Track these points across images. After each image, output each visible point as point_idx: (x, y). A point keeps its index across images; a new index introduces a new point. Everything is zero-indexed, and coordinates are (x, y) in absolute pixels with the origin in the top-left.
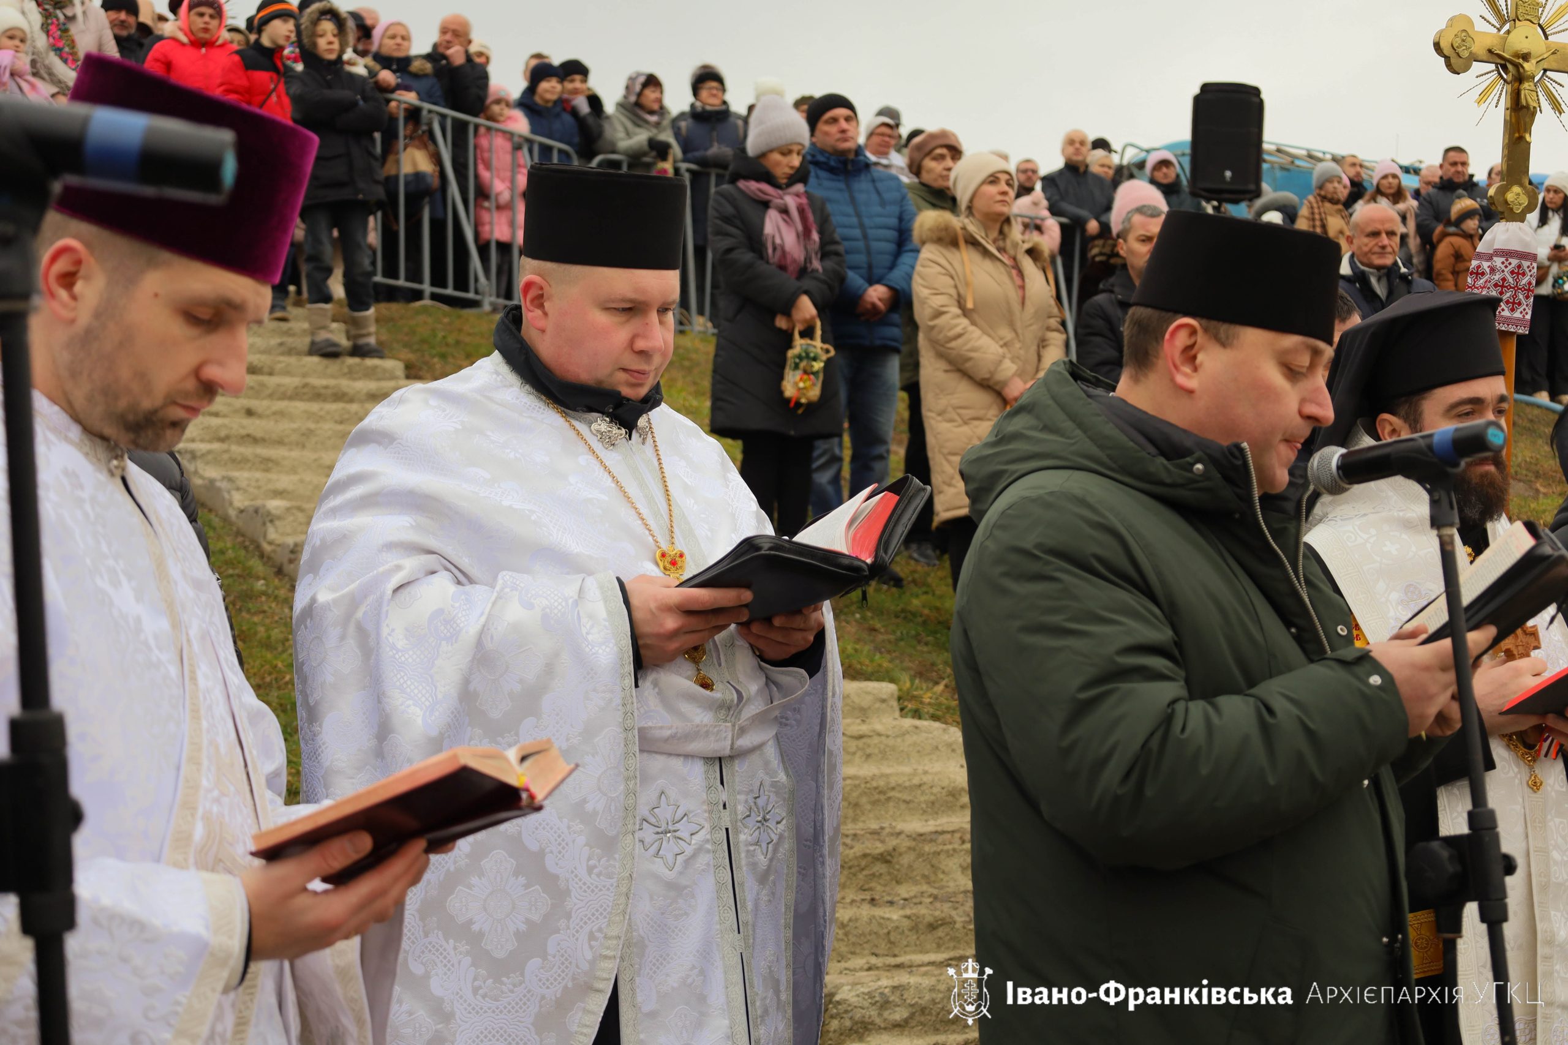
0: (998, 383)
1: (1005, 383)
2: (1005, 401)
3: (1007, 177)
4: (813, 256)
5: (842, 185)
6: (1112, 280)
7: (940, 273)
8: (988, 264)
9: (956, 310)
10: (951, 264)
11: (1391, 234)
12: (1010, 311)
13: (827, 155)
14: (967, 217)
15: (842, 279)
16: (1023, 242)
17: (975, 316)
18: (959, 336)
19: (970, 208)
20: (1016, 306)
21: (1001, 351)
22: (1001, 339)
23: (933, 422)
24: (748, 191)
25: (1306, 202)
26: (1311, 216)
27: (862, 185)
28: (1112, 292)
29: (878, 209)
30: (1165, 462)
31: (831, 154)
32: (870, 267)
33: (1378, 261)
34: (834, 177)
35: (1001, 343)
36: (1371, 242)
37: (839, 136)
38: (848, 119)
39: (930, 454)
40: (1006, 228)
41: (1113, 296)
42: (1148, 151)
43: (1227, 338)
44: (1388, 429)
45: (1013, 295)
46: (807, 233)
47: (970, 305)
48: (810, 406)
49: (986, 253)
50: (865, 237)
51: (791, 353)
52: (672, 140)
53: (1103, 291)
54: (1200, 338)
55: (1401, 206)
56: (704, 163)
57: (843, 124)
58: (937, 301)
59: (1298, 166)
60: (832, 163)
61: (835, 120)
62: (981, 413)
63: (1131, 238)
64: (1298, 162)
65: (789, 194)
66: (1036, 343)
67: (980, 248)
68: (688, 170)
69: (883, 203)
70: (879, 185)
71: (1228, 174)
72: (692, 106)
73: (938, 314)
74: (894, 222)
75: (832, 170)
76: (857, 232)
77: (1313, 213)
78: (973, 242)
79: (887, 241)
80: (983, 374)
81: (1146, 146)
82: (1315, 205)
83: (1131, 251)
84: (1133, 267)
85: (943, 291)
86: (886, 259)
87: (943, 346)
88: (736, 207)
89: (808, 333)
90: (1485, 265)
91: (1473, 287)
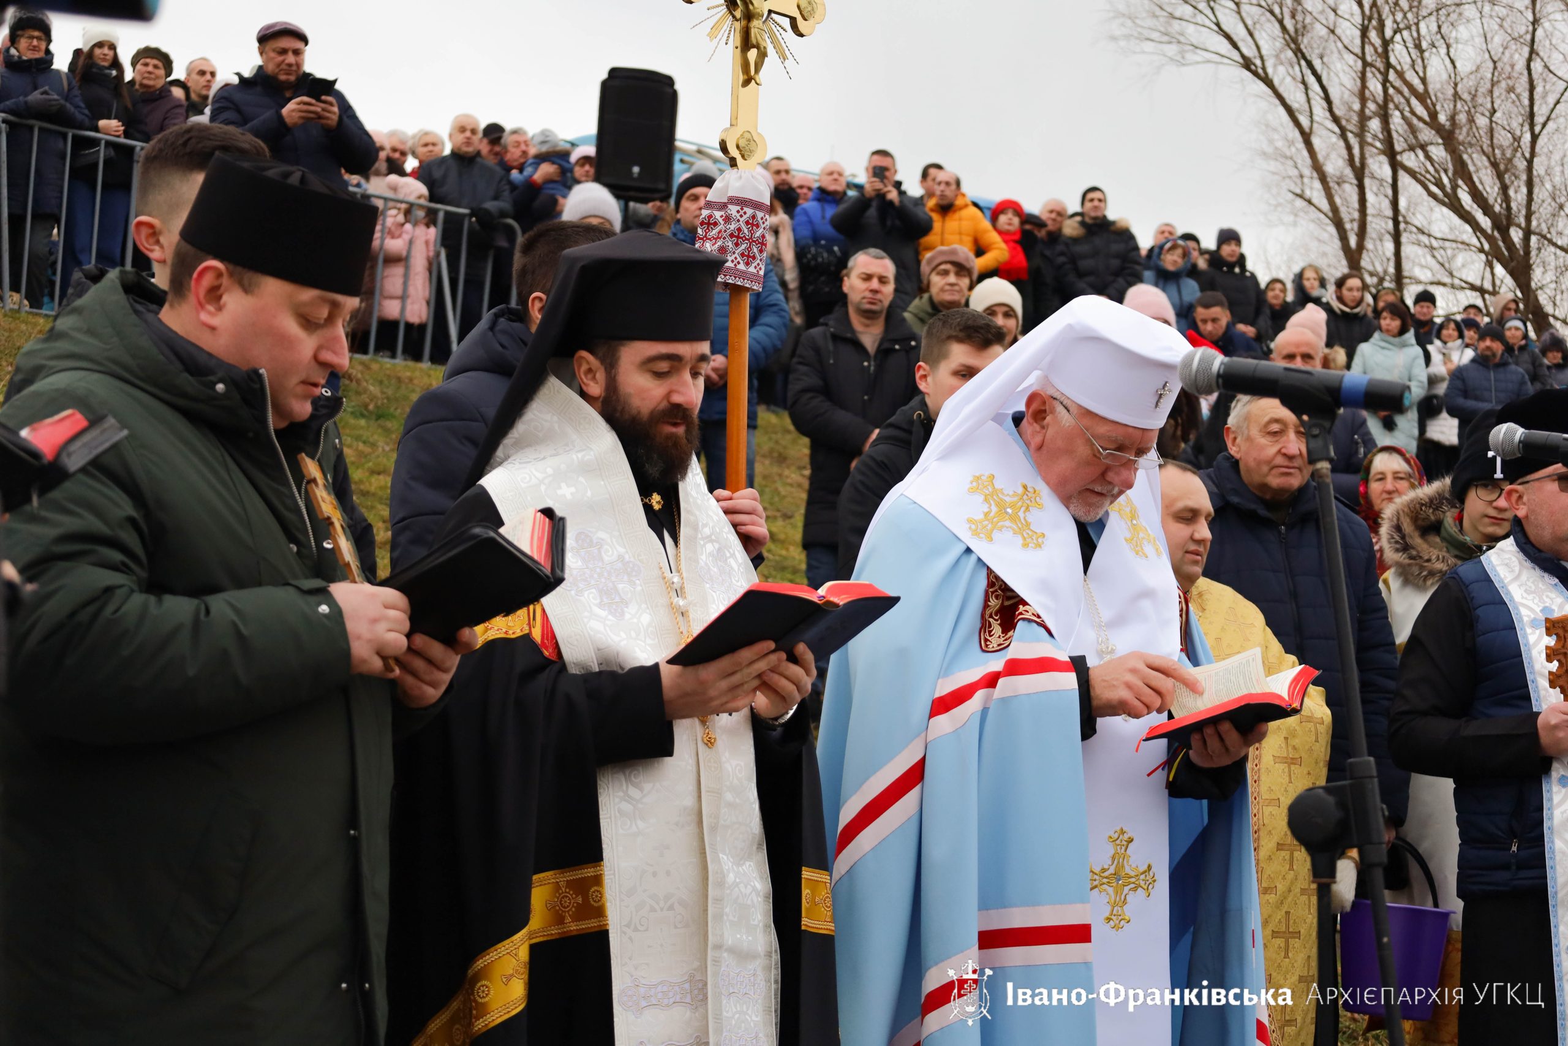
30: (190, 378)
43: (250, 285)
44: (584, 367)
90: (718, 215)
91: (705, 238)
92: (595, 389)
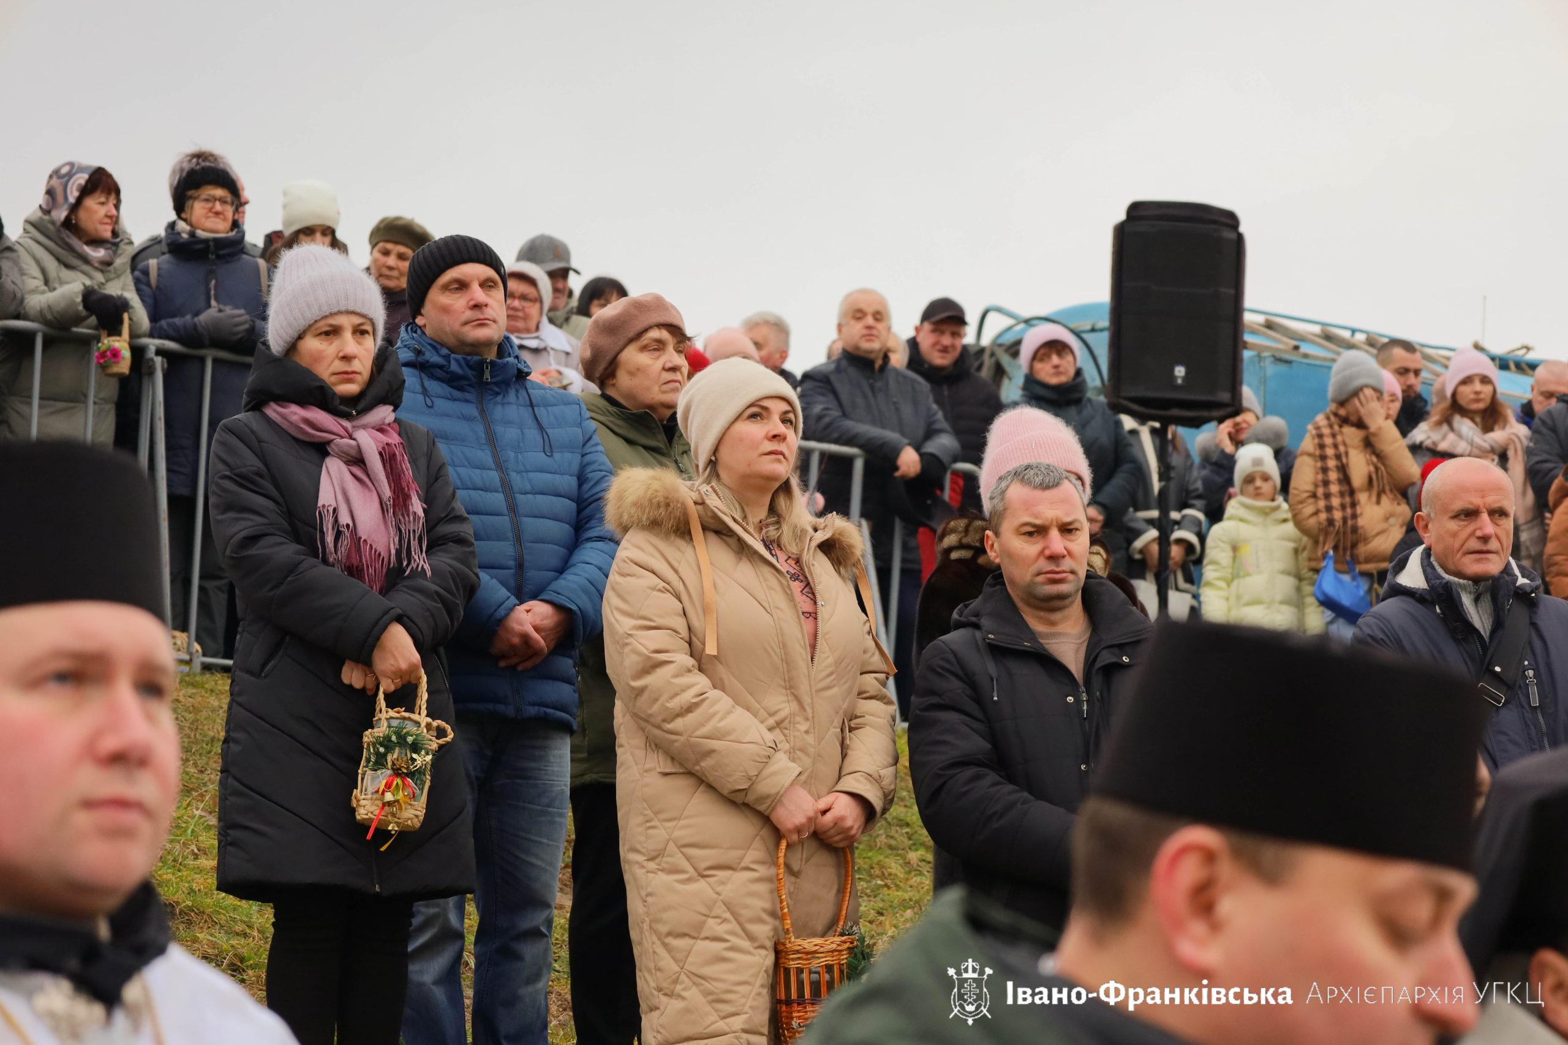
0: (762, 799)
1: (776, 800)
2: (777, 834)
3: (785, 407)
4: (414, 544)
5: (472, 410)
6: (975, 604)
7: (653, 589)
8: (745, 571)
9: (684, 659)
10: (676, 571)
11: (1498, 516)
12: (788, 660)
13: (445, 351)
14: (708, 481)
15: (471, 589)
16: (816, 530)
17: (721, 671)
19: (713, 464)
20: (800, 653)
21: (769, 737)
22: (771, 714)
23: (640, 872)
24: (285, 425)
25: (1310, 427)
26: (1318, 452)
27: (509, 412)
28: (976, 626)
29: (540, 458)
31: (452, 350)
32: (520, 566)
34: (456, 393)
35: (771, 721)
36: (1463, 530)
37: (469, 314)
39: (634, 935)
40: (782, 502)
41: (978, 634)
42: (1028, 322)
43: (1279, 870)
45: (795, 632)
46: (401, 499)
47: (711, 649)
48: (405, 835)
49: (742, 549)
50: (513, 508)
51: (368, 736)
52: (132, 296)
53: (959, 625)
54: (1226, 869)
56: (192, 338)
57: (477, 293)
58: (650, 641)
59: (1306, 356)
60: (454, 367)
61: (462, 285)
62: (731, 856)
63: (1007, 527)
64: (1305, 348)
65: (364, 427)
66: (837, 722)
67: (732, 541)
68: (159, 352)
69: (549, 448)
70: (541, 412)
71: (1180, 371)
72: (172, 226)
73: (651, 666)
74: (568, 482)
75: (453, 381)
76: (497, 500)
77: (1322, 446)
78: (718, 529)
79: (555, 518)
80: (735, 781)
81: (1027, 314)
82: (1326, 431)
83: (1009, 554)
84: (1012, 582)
85: (659, 621)
86: (552, 553)
87: (659, 727)
88: (262, 457)
89: (403, 697)
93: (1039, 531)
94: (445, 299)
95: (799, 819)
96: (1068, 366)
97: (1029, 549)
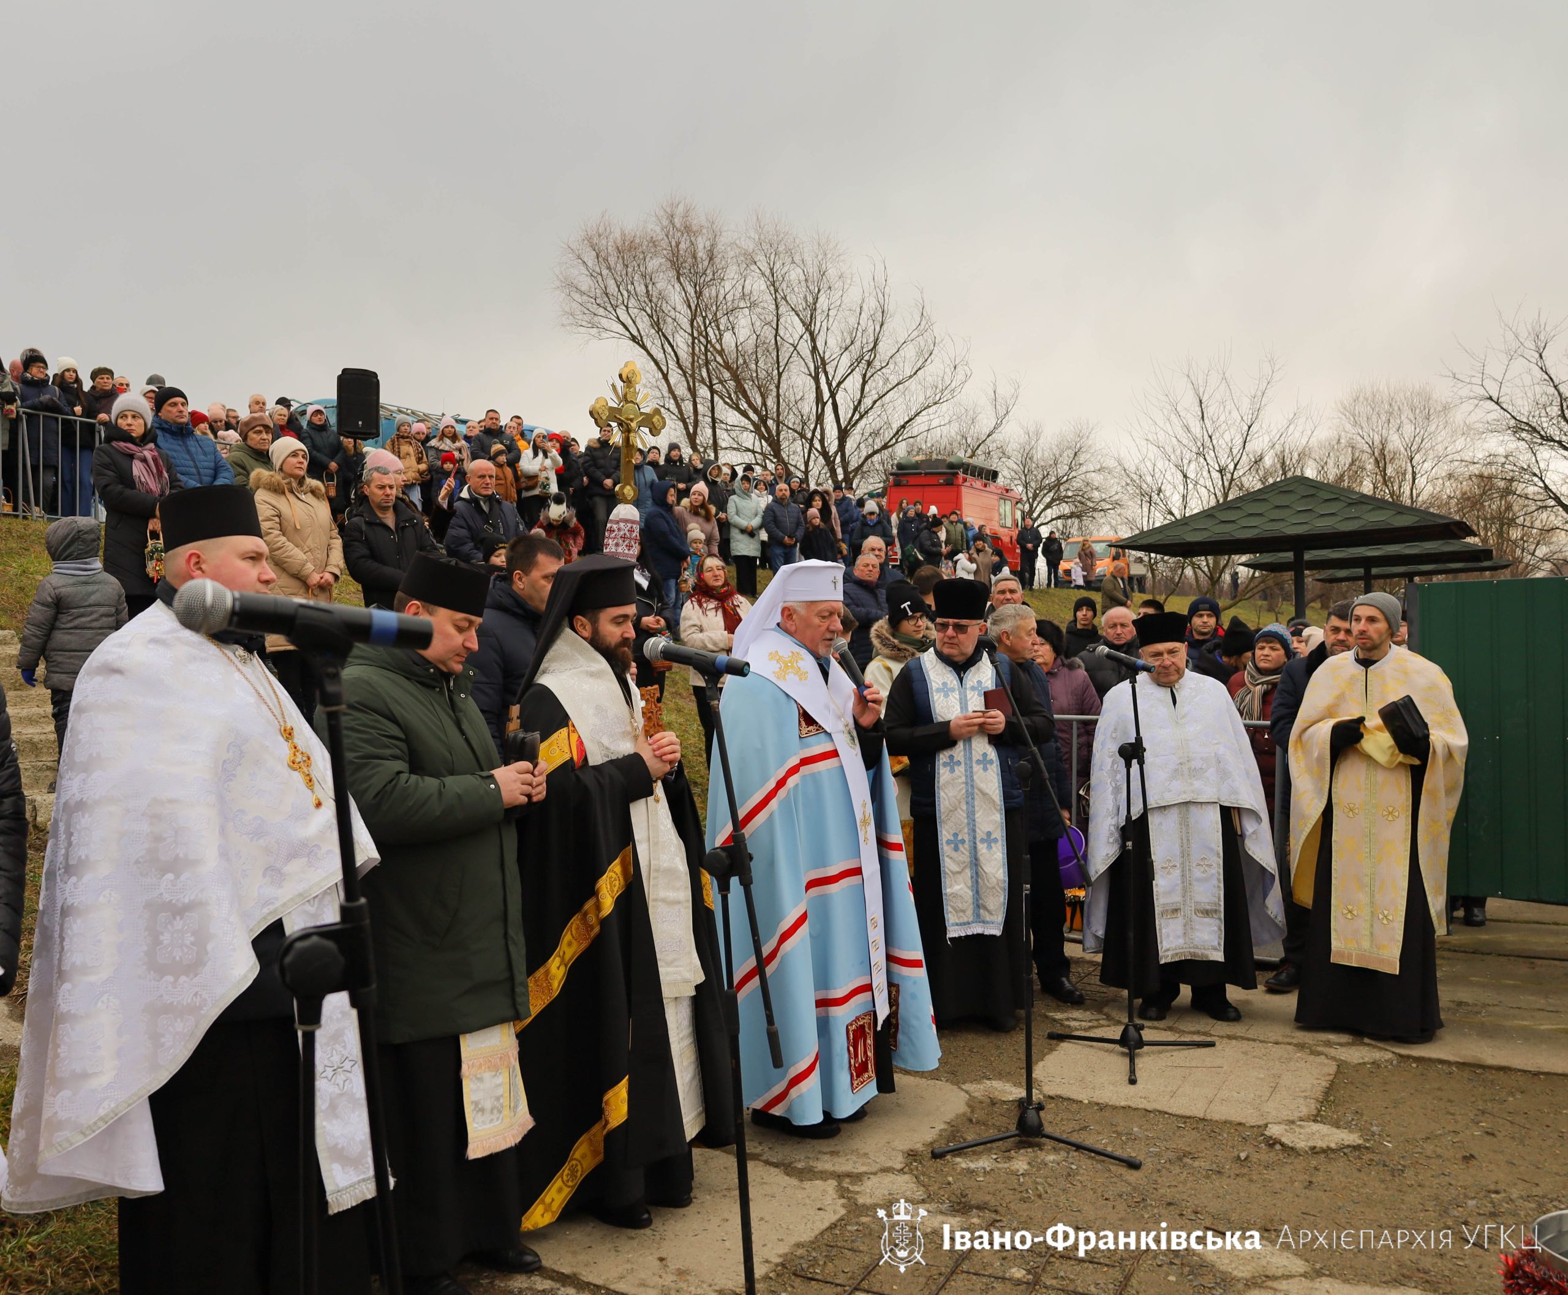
0: (303, 576)
1: (308, 576)
4: (166, 488)
5: (179, 444)
11: (491, 477)
18: (280, 548)
19: (281, 469)
21: (306, 556)
24: (119, 448)
27: (191, 443)
29: (202, 457)
31: (170, 424)
33: (484, 492)
34: (175, 438)
36: (480, 481)
37: (176, 413)
38: (183, 404)
44: (581, 622)
46: (160, 474)
51: (146, 551)
55: (458, 444)
57: (181, 408)
60: (172, 430)
61: (175, 404)
63: (373, 485)
65: (145, 449)
66: (325, 548)
69: (205, 454)
70: (199, 442)
71: (360, 423)
75: (172, 434)
80: (294, 570)
83: (374, 494)
84: (373, 502)
88: (112, 459)
90: (615, 526)
91: (609, 538)
92: (586, 634)
93: (383, 487)
94: (170, 408)
95: (315, 582)
96: (323, 418)
97: (380, 492)
